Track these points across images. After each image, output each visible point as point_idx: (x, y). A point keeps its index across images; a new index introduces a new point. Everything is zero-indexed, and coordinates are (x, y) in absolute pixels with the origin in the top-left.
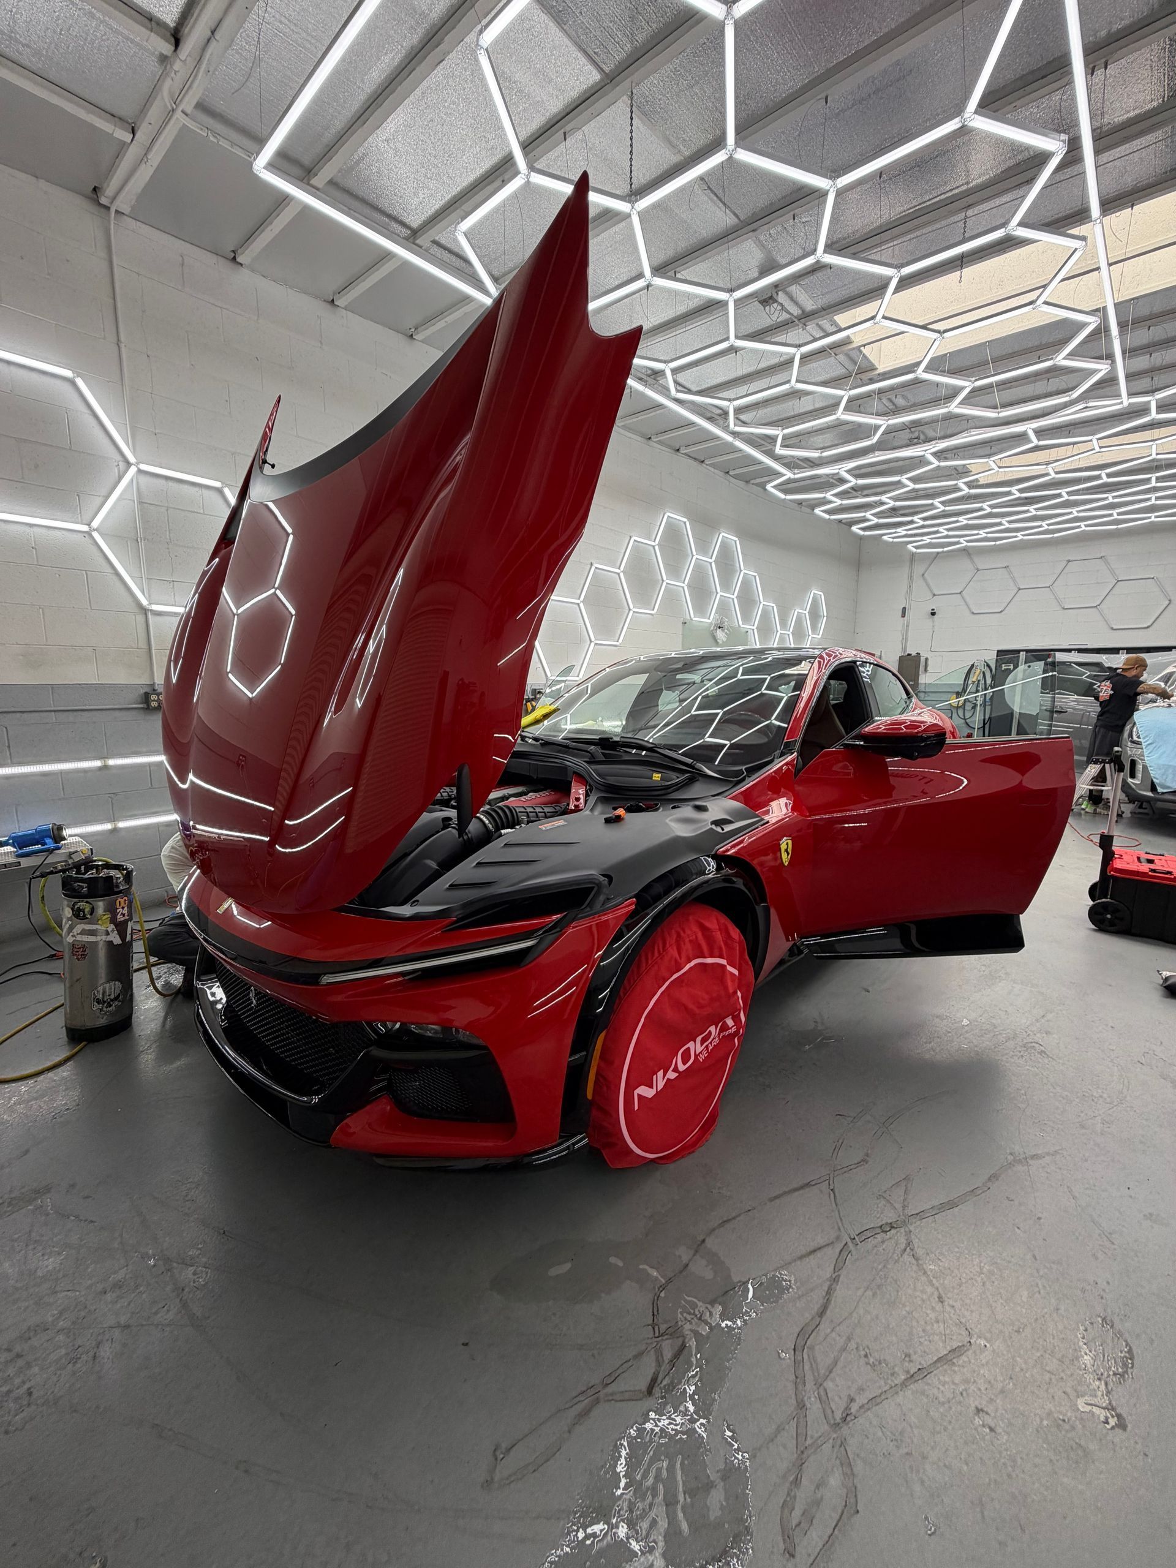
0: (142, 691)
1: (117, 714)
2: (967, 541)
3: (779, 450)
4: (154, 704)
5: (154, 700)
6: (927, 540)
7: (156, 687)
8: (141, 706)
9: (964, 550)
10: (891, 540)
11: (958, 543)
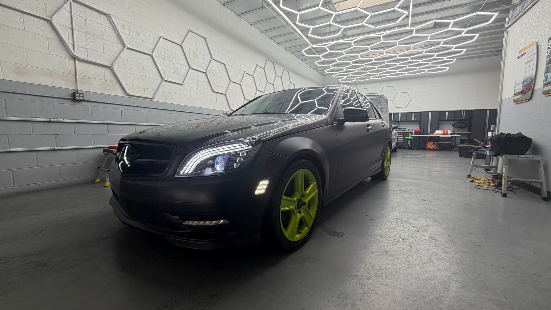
0: (72, 92)
1: (60, 100)
2: (356, 79)
3: (309, 35)
4: (77, 98)
5: (77, 96)
6: (345, 77)
7: (78, 91)
8: (71, 98)
9: (354, 83)
10: (335, 77)
11: (354, 79)
